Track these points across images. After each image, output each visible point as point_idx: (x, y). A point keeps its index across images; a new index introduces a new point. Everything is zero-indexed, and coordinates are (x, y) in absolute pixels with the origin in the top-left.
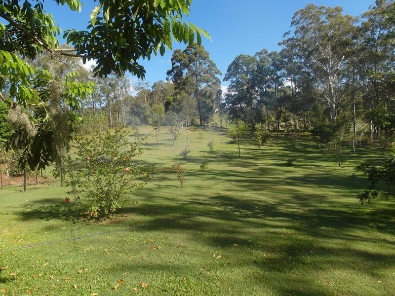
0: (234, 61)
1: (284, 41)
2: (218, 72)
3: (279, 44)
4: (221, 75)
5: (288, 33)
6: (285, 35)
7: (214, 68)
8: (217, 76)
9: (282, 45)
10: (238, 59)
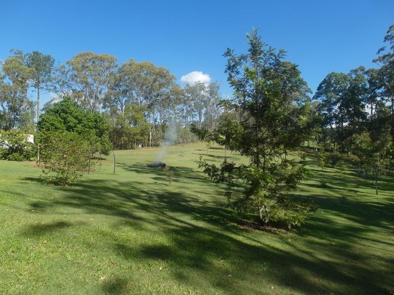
0: (325, 79)
1: (379, 57)
2: (309, 91)
3: (374, 61)
4: (312, 93)
5: (382, 49)
6: (379, 52)
7: (304, 87)
8: (308, 94)
9: (378, 62)
10: (330, 77)
